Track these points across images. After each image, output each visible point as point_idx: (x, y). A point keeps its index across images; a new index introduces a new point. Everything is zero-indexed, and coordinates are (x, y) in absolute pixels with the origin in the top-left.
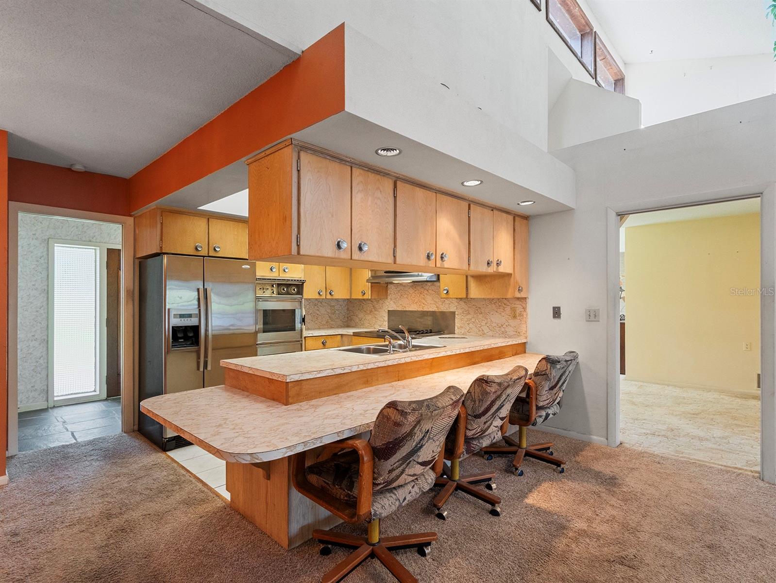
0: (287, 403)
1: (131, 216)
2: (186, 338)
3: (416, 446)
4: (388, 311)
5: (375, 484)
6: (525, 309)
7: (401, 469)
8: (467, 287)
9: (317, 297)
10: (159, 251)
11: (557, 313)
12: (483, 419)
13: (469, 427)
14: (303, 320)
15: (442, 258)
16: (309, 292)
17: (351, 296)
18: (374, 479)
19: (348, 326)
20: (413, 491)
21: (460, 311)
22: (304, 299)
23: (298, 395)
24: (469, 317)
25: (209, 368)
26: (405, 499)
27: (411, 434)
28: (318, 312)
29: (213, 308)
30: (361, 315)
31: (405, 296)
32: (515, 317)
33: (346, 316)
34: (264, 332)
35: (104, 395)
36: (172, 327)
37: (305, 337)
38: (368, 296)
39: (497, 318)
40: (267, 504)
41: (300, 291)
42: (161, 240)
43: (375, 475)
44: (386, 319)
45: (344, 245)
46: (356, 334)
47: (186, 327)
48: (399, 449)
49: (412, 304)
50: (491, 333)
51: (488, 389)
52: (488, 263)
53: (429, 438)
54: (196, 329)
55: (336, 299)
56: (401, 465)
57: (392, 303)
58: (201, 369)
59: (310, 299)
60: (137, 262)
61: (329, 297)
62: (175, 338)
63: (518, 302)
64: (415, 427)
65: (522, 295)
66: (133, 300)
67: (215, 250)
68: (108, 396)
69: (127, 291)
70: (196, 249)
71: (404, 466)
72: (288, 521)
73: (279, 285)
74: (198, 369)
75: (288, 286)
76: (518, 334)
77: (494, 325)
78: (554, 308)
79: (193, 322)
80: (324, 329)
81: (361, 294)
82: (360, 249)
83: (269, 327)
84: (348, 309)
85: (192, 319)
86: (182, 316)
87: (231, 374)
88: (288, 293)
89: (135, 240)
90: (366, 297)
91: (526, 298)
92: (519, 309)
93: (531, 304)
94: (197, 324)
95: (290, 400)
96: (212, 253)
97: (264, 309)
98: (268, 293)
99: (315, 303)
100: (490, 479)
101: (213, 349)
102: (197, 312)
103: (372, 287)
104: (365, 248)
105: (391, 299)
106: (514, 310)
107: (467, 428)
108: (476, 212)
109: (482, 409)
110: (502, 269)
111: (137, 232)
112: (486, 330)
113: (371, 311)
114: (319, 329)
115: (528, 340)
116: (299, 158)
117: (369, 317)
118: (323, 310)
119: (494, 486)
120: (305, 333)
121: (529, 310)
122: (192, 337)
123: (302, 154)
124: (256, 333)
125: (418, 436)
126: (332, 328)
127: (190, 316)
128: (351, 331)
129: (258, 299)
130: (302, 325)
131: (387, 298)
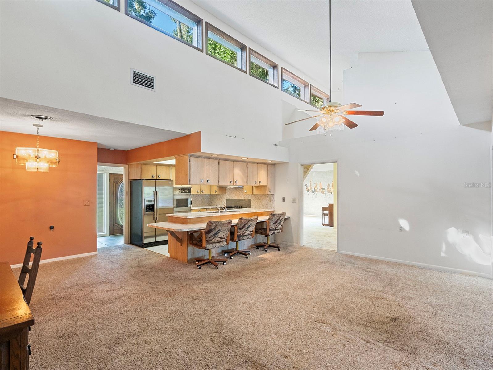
0: (187, 224)
1: (127, 164)
2: (150, 209)
3: (217, 232)
4: (226, 199)
5: (206, 240)
6: (274, 198)
7: (213, 237)
8: (253, 190)
9: (197, 193)
10: (140, 178)
11: (284, 200)
12: (242, 230)
13: (238, 232)
14: (191, 203)
15: (236, 182)
16: (193, 192)
17: (211, 193)
18: (206, 239)
19: (210, 206)
20: (218, 245)
21: (252, 199)
22: (192, 194)
23: (190, 222)
24: (256, 201)
25: (158, 220)
26: (215, 246)
27: (214, 229)
28: (197, 200)
29: (159, 197)
30: (215, 201)
31: (233, 193)
32: (270, 201)
33: (209, 201)
34: (176, 207)
35: (108, 234)
36: (146, 205)
37: (192, 210)
38: (217, 193)
39: (265, 202)
40: (181, 253)
41: (190, 192)
42: (141, 174)
43: (206, 238)
44: (225, 202)
45: (203, 181)
46: (212, 208)
47: (150, 205)
48: (212, 232)
49: (235, 196)
50: (263, 208)
51: (242, 221)
52: (255, 183)
53: (221, 231)
54: (153, 206)
55: (205, 194)
56: (213, 236)
57: (228, 196)
58: (155, 220)
59: (194, 194)
60: (130, 181)
61: (201, 193)
62: (146, 209)
63: (271, 196)
64: (215, 227)
65: (272, 193)
66: (128, 195)
67: (159, 177)
68: (110, 235)
69: (126, 192)
70: (152, 177)
71: (214, 237)
72: (187, 256)
73: (182, 189)
74: (154, 220)
75: (185, 189)
76: (272, 207)
77: (264, 204)
78: (283, 198)
79: (152, 203)
80: (200, 206)
81: (215, 192)
82: (207, 182)
83: (178, 205)
84: (210, 198)
85: (152, 202)
86: (149, 201)
87: (170, 218)
88: (185, 192)
89: (129, 173)
90: (216, 193)
91: (274, 194)
92: (272, 198)
93: (276, 196)
94: (153, 204)
95: (188, 223)
96: (158, 178)
97: (176, 198)
98: (178, 192)
99: (196, 196)
100: (249, 252)
101: (159, 215)
102: (153, 200)
103: (219, 189)
104: (209, 181)
105: (227, 194)
106: (270, 198)
107: (237, 232)
108: (250, 166)
109: (241, 227)
110: (261, 184)
111: (130, 170)
112: (261, 206)
113: (219, 199)
114: (198, 206)
115: (275, 210)
116: (190, 159)
117: (218, 202)
118: (199, 199)
119: (250, 254)
120: (192, 208)
121: (275, 199)
122: (151, 209)
123: (191, 158)
124: (173, 208)
125: (217, 230)
126: (203, 206)
127: (151, 201)
128: (210, 207)
129: (174, 195)
130: (190, 204)
131: (226, 194)
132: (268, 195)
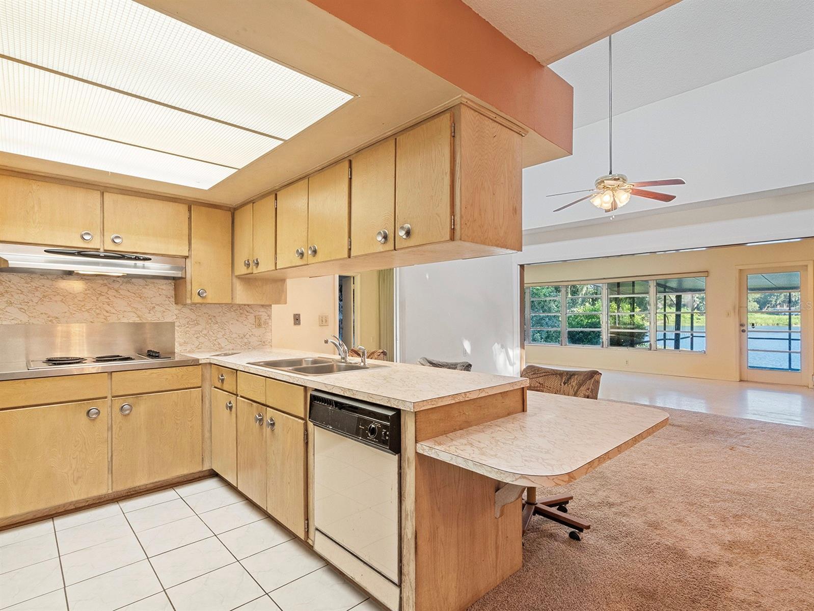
6: (269, 316)
8: (232, 290)
11: (297, 319)
21: (183, 321)
24: (199, 328)
32: (260, 325)
39: (239, 328)
50: (230, 346)
63: (262, 310)
76: (262, 343)
77: (234, 336)
78: (299, 324)
91: (271, 306)
92: (264, 317)
93: (276, 312)
106: (257, 318)
121: (273, 318)
132: (248, 309)
